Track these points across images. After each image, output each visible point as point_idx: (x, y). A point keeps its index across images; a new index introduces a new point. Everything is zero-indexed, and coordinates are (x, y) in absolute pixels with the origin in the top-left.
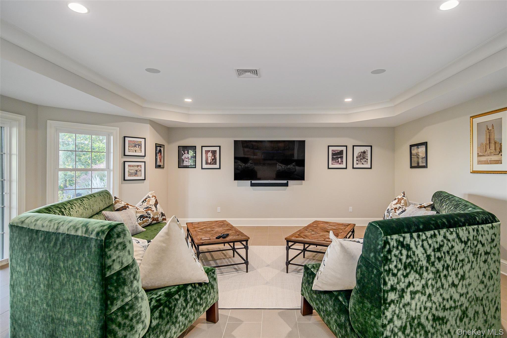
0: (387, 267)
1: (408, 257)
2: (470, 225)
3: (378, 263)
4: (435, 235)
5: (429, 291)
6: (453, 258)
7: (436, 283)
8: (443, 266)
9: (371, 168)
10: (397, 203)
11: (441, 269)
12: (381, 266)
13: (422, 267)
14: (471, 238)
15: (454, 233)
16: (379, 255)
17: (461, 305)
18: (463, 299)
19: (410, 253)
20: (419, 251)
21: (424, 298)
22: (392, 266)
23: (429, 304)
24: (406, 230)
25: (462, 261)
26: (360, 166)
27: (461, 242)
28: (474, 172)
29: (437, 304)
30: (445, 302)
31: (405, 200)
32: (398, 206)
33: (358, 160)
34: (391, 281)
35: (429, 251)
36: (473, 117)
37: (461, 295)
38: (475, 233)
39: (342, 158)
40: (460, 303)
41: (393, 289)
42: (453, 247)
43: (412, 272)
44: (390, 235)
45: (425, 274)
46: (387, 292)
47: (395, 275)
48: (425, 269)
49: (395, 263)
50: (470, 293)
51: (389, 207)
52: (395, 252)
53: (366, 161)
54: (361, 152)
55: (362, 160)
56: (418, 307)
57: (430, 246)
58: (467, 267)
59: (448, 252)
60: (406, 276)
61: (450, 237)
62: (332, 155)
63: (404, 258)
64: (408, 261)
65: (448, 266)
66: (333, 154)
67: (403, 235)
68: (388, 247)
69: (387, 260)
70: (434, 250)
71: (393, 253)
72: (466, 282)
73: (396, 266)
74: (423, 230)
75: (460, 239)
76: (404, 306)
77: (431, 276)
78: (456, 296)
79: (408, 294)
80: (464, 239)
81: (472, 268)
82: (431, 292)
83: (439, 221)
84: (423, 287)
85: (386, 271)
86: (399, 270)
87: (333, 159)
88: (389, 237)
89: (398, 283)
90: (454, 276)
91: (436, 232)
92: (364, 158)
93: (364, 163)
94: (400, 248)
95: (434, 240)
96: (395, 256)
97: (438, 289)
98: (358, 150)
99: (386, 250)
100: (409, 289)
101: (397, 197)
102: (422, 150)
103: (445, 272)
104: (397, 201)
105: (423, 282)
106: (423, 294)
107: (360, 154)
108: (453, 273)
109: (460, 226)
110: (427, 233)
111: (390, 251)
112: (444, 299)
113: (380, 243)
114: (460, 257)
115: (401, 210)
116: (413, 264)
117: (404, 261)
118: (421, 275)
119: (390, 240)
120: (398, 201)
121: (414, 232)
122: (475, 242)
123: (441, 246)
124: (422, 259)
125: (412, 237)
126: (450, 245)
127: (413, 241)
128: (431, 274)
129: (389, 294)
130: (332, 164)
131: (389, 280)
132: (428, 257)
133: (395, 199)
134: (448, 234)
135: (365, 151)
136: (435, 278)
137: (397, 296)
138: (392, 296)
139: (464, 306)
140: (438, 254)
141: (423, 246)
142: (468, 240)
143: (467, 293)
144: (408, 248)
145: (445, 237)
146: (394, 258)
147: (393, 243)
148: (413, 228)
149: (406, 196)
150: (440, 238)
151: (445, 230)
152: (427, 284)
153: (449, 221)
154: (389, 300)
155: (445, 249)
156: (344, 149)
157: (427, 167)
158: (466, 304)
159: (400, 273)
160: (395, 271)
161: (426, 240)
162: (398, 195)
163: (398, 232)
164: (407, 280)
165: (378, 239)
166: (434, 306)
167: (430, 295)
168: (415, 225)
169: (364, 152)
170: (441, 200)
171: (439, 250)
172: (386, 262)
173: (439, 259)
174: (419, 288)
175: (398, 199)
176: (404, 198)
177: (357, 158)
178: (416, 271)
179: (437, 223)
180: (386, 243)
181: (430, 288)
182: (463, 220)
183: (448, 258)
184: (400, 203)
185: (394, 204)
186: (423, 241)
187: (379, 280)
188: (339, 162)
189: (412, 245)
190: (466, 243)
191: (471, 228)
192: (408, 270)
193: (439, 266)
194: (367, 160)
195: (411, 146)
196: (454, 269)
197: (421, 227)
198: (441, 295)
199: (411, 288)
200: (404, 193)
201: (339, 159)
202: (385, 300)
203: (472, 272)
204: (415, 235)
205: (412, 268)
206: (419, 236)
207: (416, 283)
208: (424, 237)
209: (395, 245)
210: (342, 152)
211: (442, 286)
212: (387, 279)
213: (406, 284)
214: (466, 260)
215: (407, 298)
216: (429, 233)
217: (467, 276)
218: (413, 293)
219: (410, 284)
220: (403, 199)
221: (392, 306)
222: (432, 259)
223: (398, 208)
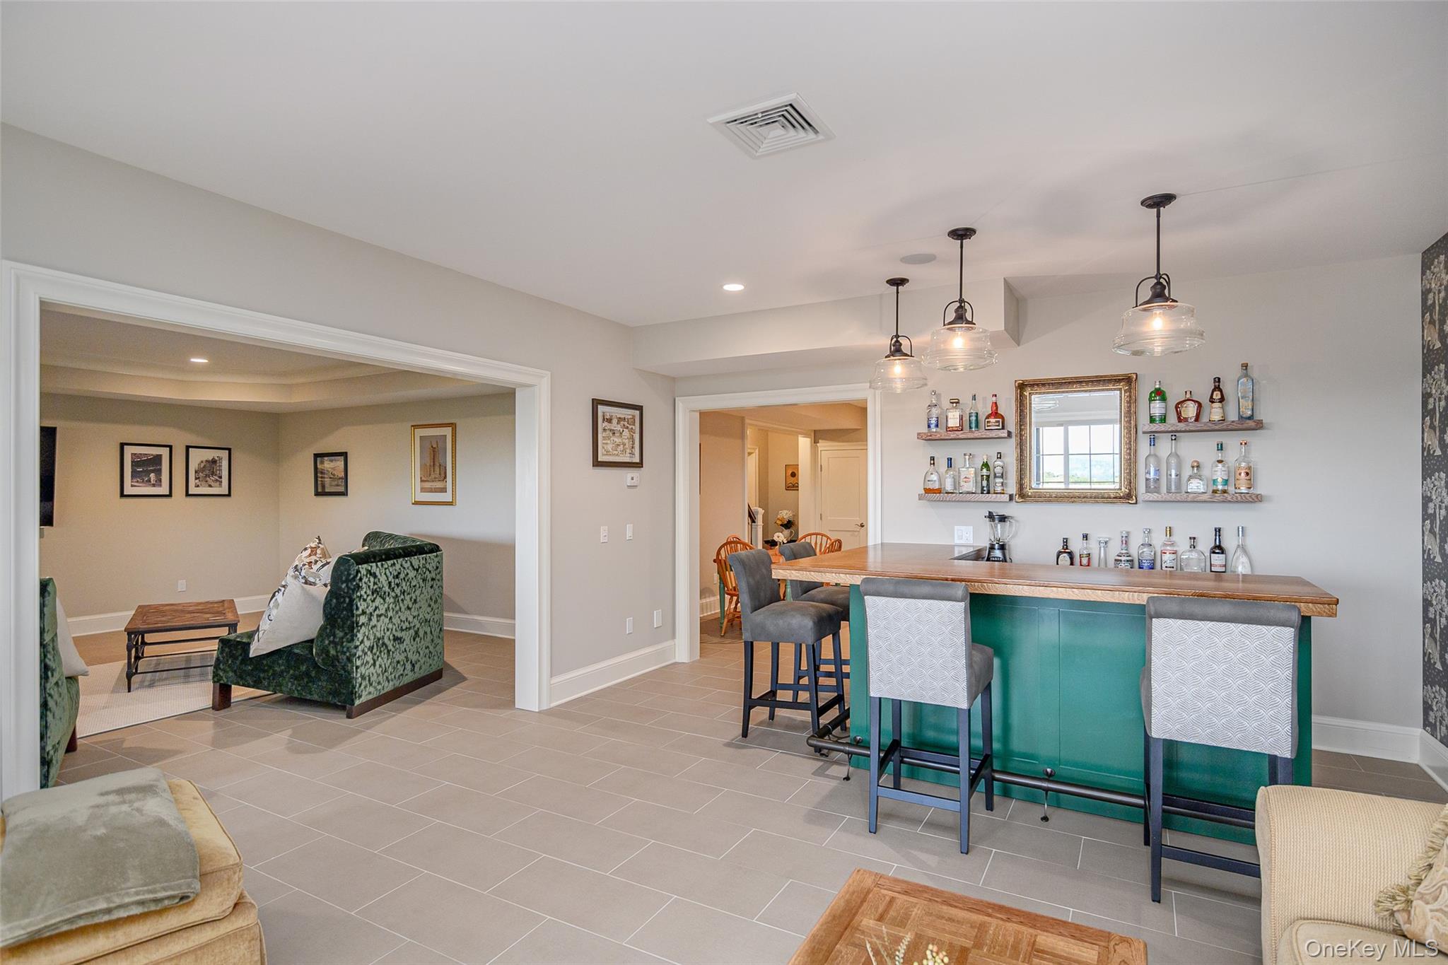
0: (359, 594)
1: (375, 583)
2: (420, 554)
3: (351, 592)
4: (394, 564)
5: (390, 614)
6: (408, 584)
7: (396, 606)
8: (401, 591)
9: (229, 495)
10: (310, 555)
11: (399, 595)
12: (353, 593)
13: (385, 593)
14: (421, 566)
15: (408, 562)
16: (352, 584)
17: (414, 626)
18: (415, 620)
19: (376, 580)
20: (383, 578)
21: (387, 620)
22: (363, 593)
23: (390, 626)
24: (373, 560)
25: (415, 586)
26: (204, 490)
27: (414, 569)
28: (416, 503)
29: (397, 625)
30: (402, 623)
31: (323, 549)
32: (313, 558)
33: (199, 478)
34: (362, 606)
35: (391, 578)
36: (415, 427)
37: (414, 617)
38: (424, 562)
39: (158, 472)
40: (413, 625)
41: (364, 613)
42: (408, 574)
43: (378, 597)
44: (361, 564)
45: (387, 598)
46: (359, 615)
47: (365, 600)
48: (387, 594)
49: (364, 590)
50: (421, 616)
51: (297, 563)
52: (365, 580)
53: (217, 480)
54: (206, 461)
55: (208, 479)
56: (382, 629)
57: (391, 573)
58: (418, 592)
59: (404, 579)
60: (373, 601)
61: (406, 565)
62: (132, 465)
63: (371, 584)
64: (375, 588)
65: (404, 591)
66: (135, 464)
67: (371, 564)
68: (359, 575)
69: (358, 587)
70: (394, 578)
71: (363, 581)
72: (417, 606)
73: (366, 593)
74: (385, 560)
75: (413, 567)
76: (371, 628)
77: (392, 600)
78: (410, 619)
79: (375, 616)
80: (416, 567)
81: (422, 593)
82: (392, 615)
83: (397, 552)
84: (386, 610)
85: (358, 597)
86: (368, 596)
87: (134, 474)
88: (360, 566)
89: (367, 607)
90: (409, 600)
91: (395, 561)
92: (213, 474)
93: (212, 484)
94: (368, 575)
95: (394, 568)
96: (365, 583)
97: (397, 612)
98: (197, 457)
99: (358, 578)
100: (376, 613)
101: (308, 546)
102: (337, 465)
103: (402, 597)
104: (309, 551)
105: (386, 606)
106: (386, 617)
107: (205, 465)
108: (408, 598)
109: (413, 556)
110: (388, 562)
111: (361, 579)
112: (401, 621)
113: (352, 572)
114: (413, 584)
115: (319, 564)
116: (378, 590)
117: (371, 587)
118: (384, 600)
119: (361, 569)
120: (312, 551)
121: (379, 561)
122: (424, 569)
123: (399, 573)
124: (385, 585)
125: (377, 566)
126: (405, 572)
127: (378, 569)
128: (392, 599)
129: (361, 617)
130: (132, 486)
131: (361, 605)
132: (390, 583)
133: (306, 549)
134: (404, 562)
135: (216, 458)
136: (395, 602)
137: (367, 619)
138: (363, 619)
139: (417, 627)
140: (397, 581)
141: (385, 574)
142: (419, 567)
143: (419, 615)
144: (375, 576)
145: (401, 565)
146: (364, 585)
147: (363, 572)
148: (378, 559)
149: (322, 542)
150: (398, 566)
151: (401, 559)
152: (389, 608)
153: (404, 551)
154: (360, 624)
155: (402, 576)
156: (164, 452)
157: (347, 495)
158: (418, 625)
159: (369, 598)
160: (365, 597)
161: (388, 568)
162: (309, 543)
163: (366, 562)
164: (374, 605)
165: (350, 570)
166: (394, 627)
167: (391, 618)
168: (379, 556)
169: (214, 462)
170: (382, 541)
171: (397, 577)
172: (358, 589)
173: (398, 585)
174: (383, 612)
175: (311, 548)
176: (320, 545)
177: (196, 472)
178: (380, 596)
179: (395, 554)
180: (358, 571)
181: (391, 611)
182: (414, 550)
183: (404, 584)
184: (316, 554)
185: (306, 557)
186: (386, 569)
187: (352, 605)
188: (150, 481)
189: (378, 574)
190: (417, 570)
191: (421, 557)
192: (375, 596)
193: (398, 591)
194: (221, 477)
195: (316, 456)
196: (409, 594)
197: (384, 557)
198: (399, 617)
199: (377, 612)
200: (319, 538)
201: (152, 475)
202: (357, 623)
203: (422, 596)
204: (379, 564)
205: (378, 594)
206: (382, 565)
207: (381, 607)
208: (386, 566)
209: (365, 573)
210: (158, 459)
211: (400, 609)
212: (359, 604)
213: (374, 608)
214: (418, 585)
215: (374, 619)
216: (390, 562)
217: (418, 600)
218: (379, 616)
219: (376, 608)
220: (319, 547)
221: (363, 627)
222: (393, 585)
223: (313, 561)
